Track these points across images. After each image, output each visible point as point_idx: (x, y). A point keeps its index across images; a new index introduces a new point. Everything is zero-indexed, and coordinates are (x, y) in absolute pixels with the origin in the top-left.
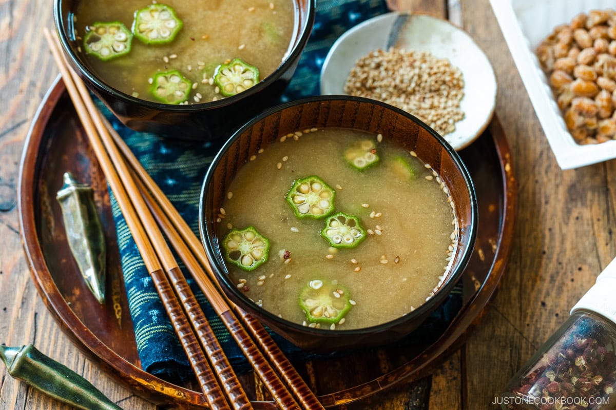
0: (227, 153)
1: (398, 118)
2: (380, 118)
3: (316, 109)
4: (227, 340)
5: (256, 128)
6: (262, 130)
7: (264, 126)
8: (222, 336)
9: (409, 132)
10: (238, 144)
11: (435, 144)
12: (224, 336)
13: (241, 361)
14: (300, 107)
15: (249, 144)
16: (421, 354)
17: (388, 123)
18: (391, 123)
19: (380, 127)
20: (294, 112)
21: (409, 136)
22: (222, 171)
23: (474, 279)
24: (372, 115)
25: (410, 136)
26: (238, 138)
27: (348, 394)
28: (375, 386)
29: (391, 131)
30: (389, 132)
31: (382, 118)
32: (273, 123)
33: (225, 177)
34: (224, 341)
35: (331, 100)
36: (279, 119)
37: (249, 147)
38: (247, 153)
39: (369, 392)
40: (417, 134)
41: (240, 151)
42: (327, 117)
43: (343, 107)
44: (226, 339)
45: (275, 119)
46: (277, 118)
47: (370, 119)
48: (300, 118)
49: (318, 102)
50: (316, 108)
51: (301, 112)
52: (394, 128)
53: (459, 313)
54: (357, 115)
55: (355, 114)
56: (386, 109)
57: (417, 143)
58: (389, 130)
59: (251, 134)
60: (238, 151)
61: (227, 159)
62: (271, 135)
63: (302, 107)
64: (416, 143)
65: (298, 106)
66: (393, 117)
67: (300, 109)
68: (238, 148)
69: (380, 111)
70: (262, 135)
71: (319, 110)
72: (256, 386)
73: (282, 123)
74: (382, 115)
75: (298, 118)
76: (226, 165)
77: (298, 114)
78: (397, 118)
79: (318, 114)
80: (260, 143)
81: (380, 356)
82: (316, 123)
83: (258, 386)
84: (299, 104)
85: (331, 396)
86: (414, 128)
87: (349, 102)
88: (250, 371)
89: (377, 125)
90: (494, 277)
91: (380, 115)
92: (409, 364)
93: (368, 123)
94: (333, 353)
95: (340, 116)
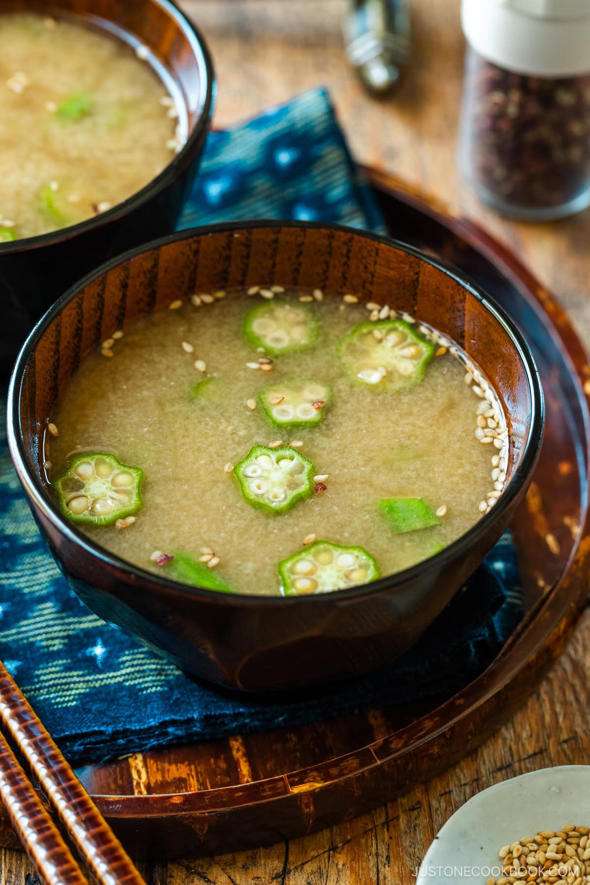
0: (59, 317)
1: (380, 252)
2: (345, 259)
3: (224, 248)
4: (74, 703)
5: (114, 280)
6: (124, 286)
7: (127, 277)
8: (65, 696)
9: (401, 280)
10: (80, 306)
11: (451, 292)
12: (70, 696)
13: (103, 737)
14: (194, 242)
15: (102, 313)
16: (451, 699)
17: (362, 268)
18: (366, 267)
19: (345, 278)
20: (183, 253)
21: (401, 288)
22: (52, 354)
23: (541, 583)
24: (330, 253)
25: (404, 288)
26: (79, 293)
27: (315, 774)
28: (366, 758)
29: (367, 285)
30: (364, 287)
31: (348, 258)
32: (145, 273)
33: (56, 367)
34: (70, 704)
35: (252, 228)
36: (156, 265)
37: (101, 318)
38: (99, 330)
39: (356, 769)
40: (417, 280)
41: (84, 322)
42: (247, 266)
43: (276, 241)
44: (72, 701)
45: (148, 265)
46: (152, 263)
47: (327, 263)
48: (196, 267)
49: (227, 233)
50: (224, 245)
51: (196, 253)
52: (373, 276)
53: (519, 627)
54: (301, 259)
55: (298, 256)
56: (356, 237)
57: (419, 298)
58: (364, 282)
59: (103, 290)
60: (79, 321)
61: (59, 332)
62: (141, 300)
63: (198, 242)
64: (415, 300)
65: (191, 240)
66: (369, 252)
67: (194, 247)
68: (81, 314)
69: (345, 243)
70: (124, 297)
71: (230, 249)
72: (135, 783)
73: (161, 275)
74: (349, 251)
75: (192, 268)
76: (58, 344)
77: (191, 257)
78: (377, 253)
79: (228, 258)
80: (123, 315)
81: (373, 722)
82: (226, 280)
83: (138, 784)
84: (191, 237)
85: (282, 779)
86: (411, 267)
87: (285, 229)
88: (121, 758)
89: (340, 275)
90: (580, 565)
91: (344, 251)
92: (431, 718)
93: (325, 272)
94: (281, 719)
95: (270, 263)
